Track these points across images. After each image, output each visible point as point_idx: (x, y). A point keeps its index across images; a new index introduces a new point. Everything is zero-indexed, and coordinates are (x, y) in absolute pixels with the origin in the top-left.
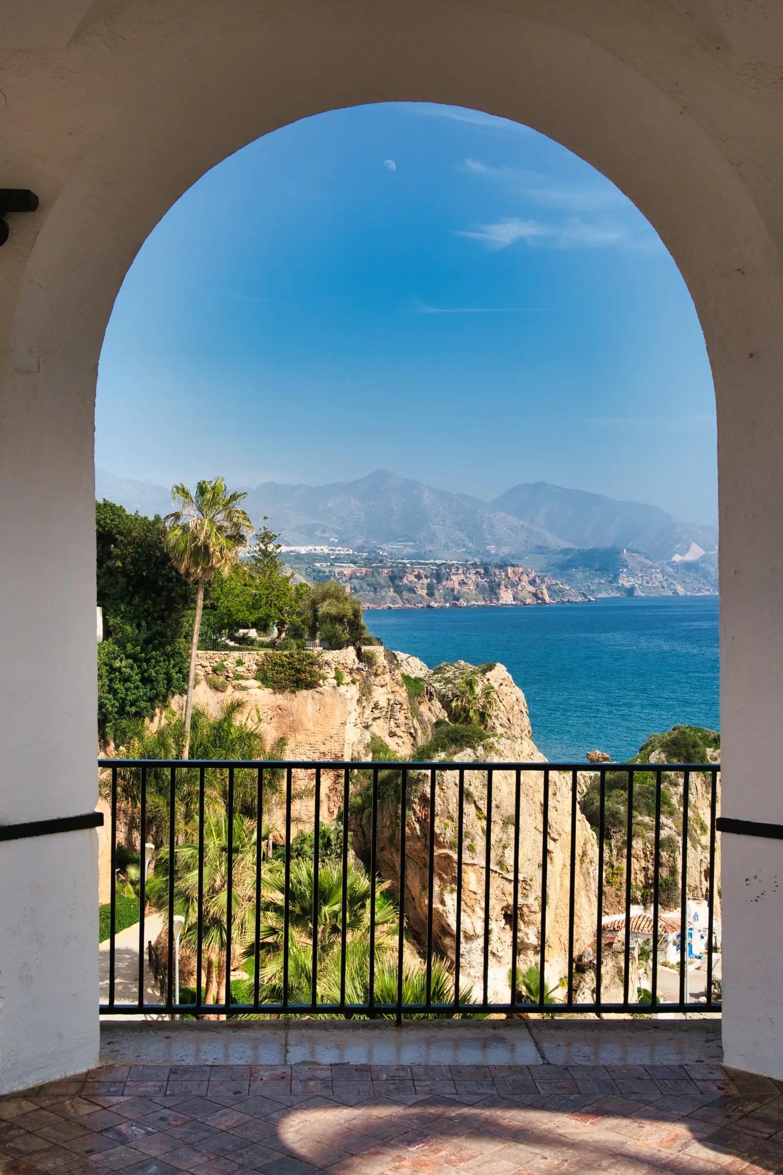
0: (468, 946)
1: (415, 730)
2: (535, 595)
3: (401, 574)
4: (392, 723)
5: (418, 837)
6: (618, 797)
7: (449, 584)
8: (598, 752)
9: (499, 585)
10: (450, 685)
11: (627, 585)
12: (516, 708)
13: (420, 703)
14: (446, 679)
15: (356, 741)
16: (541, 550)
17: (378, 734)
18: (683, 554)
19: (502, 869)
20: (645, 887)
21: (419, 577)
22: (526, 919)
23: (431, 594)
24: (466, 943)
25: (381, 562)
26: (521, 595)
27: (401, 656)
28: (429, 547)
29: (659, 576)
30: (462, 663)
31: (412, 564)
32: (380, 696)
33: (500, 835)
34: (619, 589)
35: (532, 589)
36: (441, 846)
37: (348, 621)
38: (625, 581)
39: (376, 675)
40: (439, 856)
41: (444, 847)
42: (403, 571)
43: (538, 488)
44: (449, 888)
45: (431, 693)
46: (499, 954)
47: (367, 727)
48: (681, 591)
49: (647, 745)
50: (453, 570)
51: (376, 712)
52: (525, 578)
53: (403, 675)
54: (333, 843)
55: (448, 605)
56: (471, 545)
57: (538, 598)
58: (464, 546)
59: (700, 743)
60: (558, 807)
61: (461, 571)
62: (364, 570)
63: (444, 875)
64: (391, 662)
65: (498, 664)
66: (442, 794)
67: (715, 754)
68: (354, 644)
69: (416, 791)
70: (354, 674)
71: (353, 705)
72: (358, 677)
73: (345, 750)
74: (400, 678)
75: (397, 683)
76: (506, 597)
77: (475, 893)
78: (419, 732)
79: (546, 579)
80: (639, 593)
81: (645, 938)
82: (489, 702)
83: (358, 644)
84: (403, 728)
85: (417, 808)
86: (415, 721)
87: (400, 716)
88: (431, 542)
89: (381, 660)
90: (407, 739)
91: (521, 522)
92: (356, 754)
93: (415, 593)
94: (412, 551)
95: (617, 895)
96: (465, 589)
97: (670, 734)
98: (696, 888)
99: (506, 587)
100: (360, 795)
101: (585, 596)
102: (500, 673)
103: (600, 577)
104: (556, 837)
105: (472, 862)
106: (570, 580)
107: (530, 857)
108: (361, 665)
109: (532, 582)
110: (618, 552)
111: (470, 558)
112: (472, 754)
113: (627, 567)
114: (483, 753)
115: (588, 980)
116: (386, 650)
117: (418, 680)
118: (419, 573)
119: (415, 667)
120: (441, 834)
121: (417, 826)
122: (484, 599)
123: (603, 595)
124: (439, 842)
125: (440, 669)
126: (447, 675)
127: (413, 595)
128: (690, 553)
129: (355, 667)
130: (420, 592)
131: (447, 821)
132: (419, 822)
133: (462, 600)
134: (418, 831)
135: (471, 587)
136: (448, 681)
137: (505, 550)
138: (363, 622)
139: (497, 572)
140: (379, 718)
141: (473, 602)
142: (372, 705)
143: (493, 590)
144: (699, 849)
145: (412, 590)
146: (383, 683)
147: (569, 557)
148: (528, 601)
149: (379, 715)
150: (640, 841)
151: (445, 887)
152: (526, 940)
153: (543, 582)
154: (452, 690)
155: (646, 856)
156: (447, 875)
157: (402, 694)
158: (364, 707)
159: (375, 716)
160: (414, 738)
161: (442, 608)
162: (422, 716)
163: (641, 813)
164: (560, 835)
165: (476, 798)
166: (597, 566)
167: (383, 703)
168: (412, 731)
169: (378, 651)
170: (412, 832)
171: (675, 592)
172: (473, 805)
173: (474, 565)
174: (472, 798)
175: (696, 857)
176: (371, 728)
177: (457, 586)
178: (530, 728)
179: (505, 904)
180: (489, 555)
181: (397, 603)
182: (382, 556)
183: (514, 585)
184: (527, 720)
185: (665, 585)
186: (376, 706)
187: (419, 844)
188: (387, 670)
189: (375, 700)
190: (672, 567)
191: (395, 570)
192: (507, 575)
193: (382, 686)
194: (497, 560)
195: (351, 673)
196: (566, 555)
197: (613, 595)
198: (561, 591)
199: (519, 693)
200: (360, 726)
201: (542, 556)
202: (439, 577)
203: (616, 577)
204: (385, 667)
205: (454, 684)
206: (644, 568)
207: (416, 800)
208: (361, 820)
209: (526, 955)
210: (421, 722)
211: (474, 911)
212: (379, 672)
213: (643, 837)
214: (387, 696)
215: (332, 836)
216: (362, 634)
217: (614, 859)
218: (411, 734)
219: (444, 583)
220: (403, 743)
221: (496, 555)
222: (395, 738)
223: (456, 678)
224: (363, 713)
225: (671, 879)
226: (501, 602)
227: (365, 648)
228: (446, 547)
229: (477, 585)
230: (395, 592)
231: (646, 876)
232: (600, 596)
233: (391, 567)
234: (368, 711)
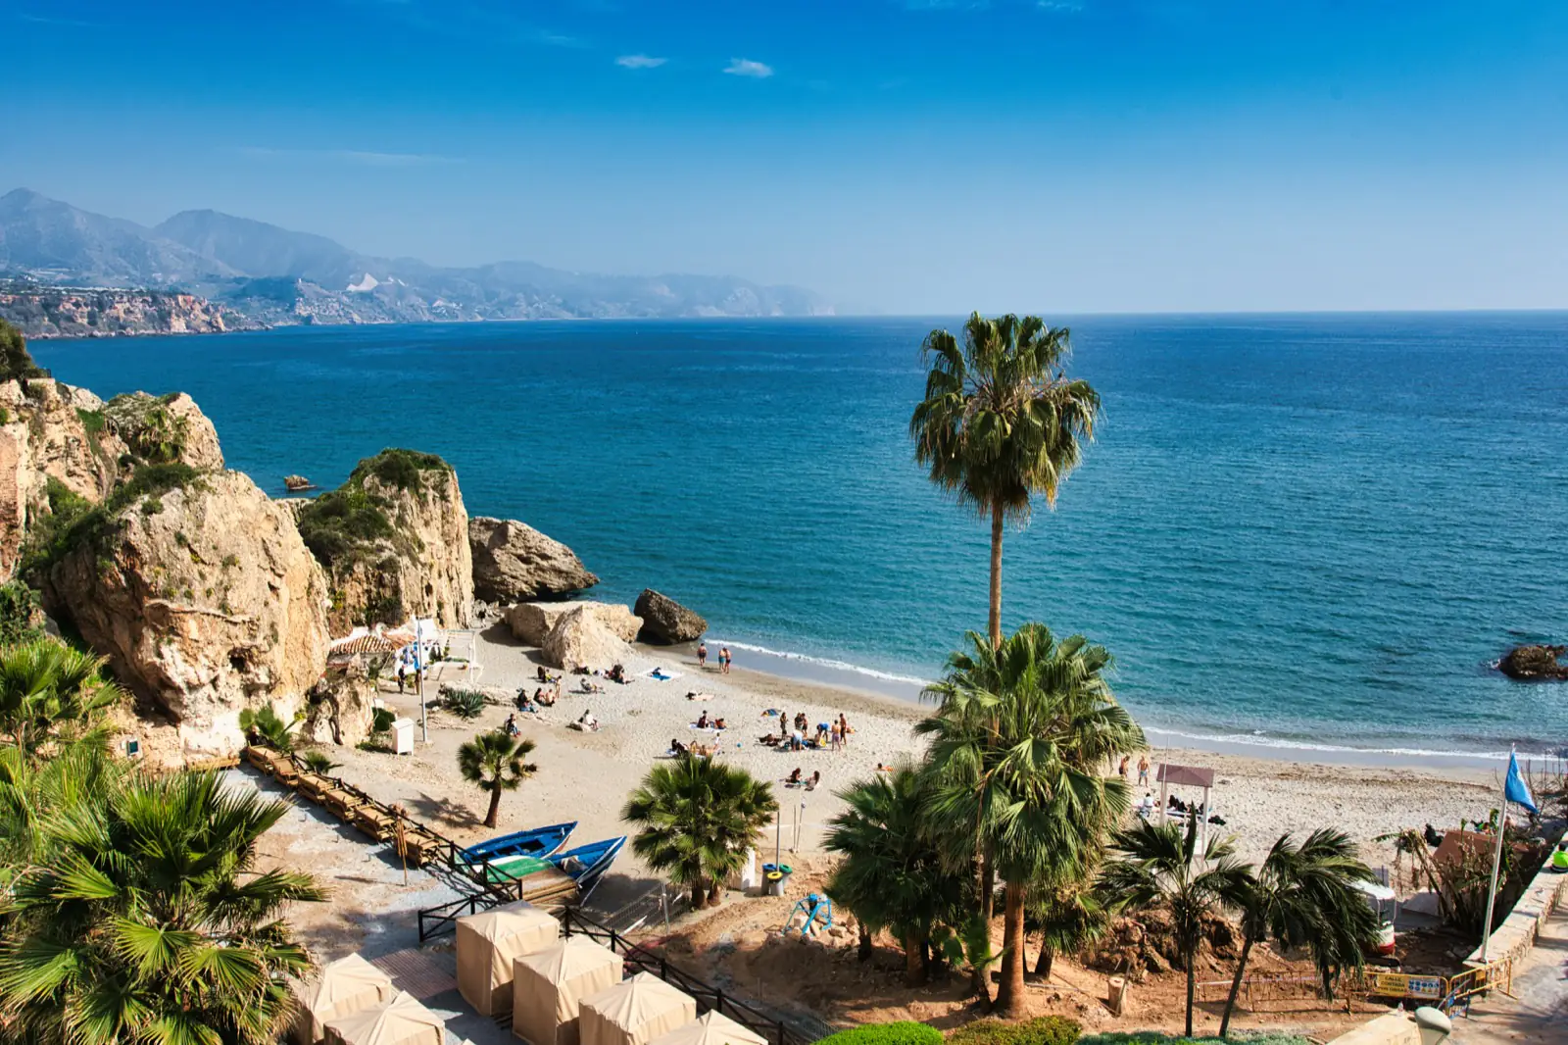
0: (192, 697)
1: (98, 467)
2: (210, 324)
3: (56, 302)
4: (70, 461)
5: (124, 589)
6: (335, 523)
7: (113, 313)
8: (296, 477)
9: (169, 313)
10: (129, 418)
11: (304, 314)
12: (205, 438)
13: (101, 439)
14: (124, 411)
15: (31, 486)
16: (212, 278)
17: (54, 475)
18: (357, 285)
19: (225, 612)
20: (368, 609)
21: (77, 305)
22: (256, 660)
23: (93, 322)
24: (190, 693)
25: (30, 288)
26: (194, 324)
27: (72, 388)
28: (86, 274)
29: (336, 305)
30: (142, 393)
31: (68, 291)
32: (56, 433)
33: (221, 578)
34: (297, 317)
35: (207, 318)
36: (153, 595)
37: (7, 351)
38: (302, 310)
39: (48, 411)
40: (152, 606)
41: (157, 597)
42: (58, 299)
43: (203, 217)
44: (166, 639)
45: (113, 428)
46: (229, 699)
47: (42, 469)
48: (357, 319)
49: (358, 470)
50: (117, 299)
51: (52, 452)
52: (197, 306)
53: (78, 410)
54: (17, 604)
55: (113, 334)
56: (133, 272)
57: (213, 327)
58: (127, 273)
59: (412, 465)
60: (282, 542)
61: (125, 299)
62: (10, 297)
63: (159, 626)
64: (64, 397)
65: (183, 394)
66: (150, 541)
67: (427, 475)
68: (17, 378)
69: (117, 539)
70: (21, 412)
71: (23, 447)
72: (27, 415)
73: (18, 497)
74: (75, 413)
75: (72, 418)
76: (179, 326)
77: (197, 641)
78: (103, 470)
79: (220, 308)
80: (316, 321)
81: (372, 657)
82: (182, 435)
83: (22, 377)
84: (83, 466)
85: (120, 557)
86: (97, 458)
87: (80, 455)
88: (89, 269)
89: (53, 394)
90: (88, 476)
91: (188, 250)
92: (31, 499)
93: (73, 321)
94: (66, 277)
95: (341, 620)
96: (132, 318)
97: (380, 458)
98: (419, 604)
99: (178, 316)
100: (45, 547)
101: (262, 324)
102: (184, 404)
103: (276, 306)
104: (282, 572)
105: (191, 609)
106: (245, 309)
107: (255, 596)
108: (30, 401)
109: (206, 311)
110: (293, 282)
111: (134, 286)
112: (181, 494)
113: (302, 296)
114: (193, 492)
115: (324, 709)
116: (57, 383)
117: (94, 414)
118: (77, 301)
119: (87, 400)
120: (151, 584)
121: (122, 577)
122: (154, 327)
123: (280, 324)
124: (151, 592)
125: (116, 400)
126: (124, 407)
127: (71, 324)
128: (364, 282)
129: (22, 403)
130: (80, 321)
131: (158, 568)
132: (123, 571)
133: (129, 329)
134: (123, 582)
135: (139, 316)
136: (126, 413)
137: (174, 278)
138: (26, 351)
139: (166, 300)
140: (56, 458)
141: (142, 331)
142: (46, 444)
143: (164, 318)
144: (419, 566)
145: (70, 319)
146: (57, 419)
147: (242, 286)
148: (203, 329)
149: (56, 455)
150: (361, 565)
151: (162, 639)
152: (256, 681)
153: (217, 310)
154: (132, 422)
155: (368, 578)
156: (162, 625)
157: (80, 430)
158: (37, 448)
159: (51, 456)
160: (98, 476)
161: (107, 338)
162: (105, 452)
163: (360, 538)
164: (285, 570)
165: (190, 541)
166: (272, 295)
167: (60, 441)
168: (95, 468)
169: (49, 384)
170: (117, 584)
171: (352, 321)
172: (187, 550)
173: (141, 293)
174: (186, 541)
175: (417, 575)
176: (47, 470)
177: (122, 315)
178: (222, 457)
179: (231, 648)
180: (156, 283)
181: (54, 332)
182: (31, 282)
183: (186, 314)
184: (218, 450)
185: (341, 313)
186: (51, 445)
187: (126, 597)
188: (61, 404)
189: (49, 438)
190: (349, 297)
191: (48, 297)
192: (177, 304)
193: (57, 423)
194: (164, 288)
195: (17, 410)
196: (239, 283)
197: (290, 323)
198: (237, 319)
199: (207, 422)
200: (34, 468)
201: (213, 285)
202: (101, 305)
203: (292, 306)
204: (58, 402)
205: (135, 416)
206: (322, 298)
207: (119, 549)
208: (49, 575)
209: (258, 696)
210: (104, 458)
211: (197, 660)
212: (52, 407)
213: (364, 561)
214: (63, 434)
215: (14, 598)
216: (25, 366)
217: (336, 585)
218: (94, 472)
219: (107, 311)
220: (85, 482)
221: (164, 282)
222: (75, 478)
223: (135, 409)
224: (36, 454)
225: (394, 598)
226: (173, 330)
227: (31, 382)
228: (106, 274)
229: (146, 314)
230: (50, 320)
231: (369, 598)
232: (276, 325)
233: (44, 294)
234: (42, 452)
